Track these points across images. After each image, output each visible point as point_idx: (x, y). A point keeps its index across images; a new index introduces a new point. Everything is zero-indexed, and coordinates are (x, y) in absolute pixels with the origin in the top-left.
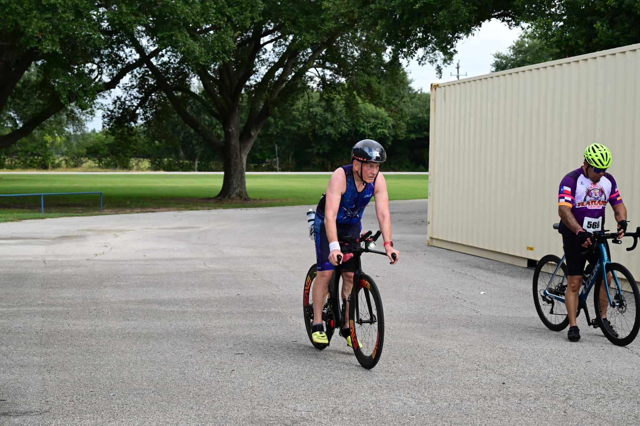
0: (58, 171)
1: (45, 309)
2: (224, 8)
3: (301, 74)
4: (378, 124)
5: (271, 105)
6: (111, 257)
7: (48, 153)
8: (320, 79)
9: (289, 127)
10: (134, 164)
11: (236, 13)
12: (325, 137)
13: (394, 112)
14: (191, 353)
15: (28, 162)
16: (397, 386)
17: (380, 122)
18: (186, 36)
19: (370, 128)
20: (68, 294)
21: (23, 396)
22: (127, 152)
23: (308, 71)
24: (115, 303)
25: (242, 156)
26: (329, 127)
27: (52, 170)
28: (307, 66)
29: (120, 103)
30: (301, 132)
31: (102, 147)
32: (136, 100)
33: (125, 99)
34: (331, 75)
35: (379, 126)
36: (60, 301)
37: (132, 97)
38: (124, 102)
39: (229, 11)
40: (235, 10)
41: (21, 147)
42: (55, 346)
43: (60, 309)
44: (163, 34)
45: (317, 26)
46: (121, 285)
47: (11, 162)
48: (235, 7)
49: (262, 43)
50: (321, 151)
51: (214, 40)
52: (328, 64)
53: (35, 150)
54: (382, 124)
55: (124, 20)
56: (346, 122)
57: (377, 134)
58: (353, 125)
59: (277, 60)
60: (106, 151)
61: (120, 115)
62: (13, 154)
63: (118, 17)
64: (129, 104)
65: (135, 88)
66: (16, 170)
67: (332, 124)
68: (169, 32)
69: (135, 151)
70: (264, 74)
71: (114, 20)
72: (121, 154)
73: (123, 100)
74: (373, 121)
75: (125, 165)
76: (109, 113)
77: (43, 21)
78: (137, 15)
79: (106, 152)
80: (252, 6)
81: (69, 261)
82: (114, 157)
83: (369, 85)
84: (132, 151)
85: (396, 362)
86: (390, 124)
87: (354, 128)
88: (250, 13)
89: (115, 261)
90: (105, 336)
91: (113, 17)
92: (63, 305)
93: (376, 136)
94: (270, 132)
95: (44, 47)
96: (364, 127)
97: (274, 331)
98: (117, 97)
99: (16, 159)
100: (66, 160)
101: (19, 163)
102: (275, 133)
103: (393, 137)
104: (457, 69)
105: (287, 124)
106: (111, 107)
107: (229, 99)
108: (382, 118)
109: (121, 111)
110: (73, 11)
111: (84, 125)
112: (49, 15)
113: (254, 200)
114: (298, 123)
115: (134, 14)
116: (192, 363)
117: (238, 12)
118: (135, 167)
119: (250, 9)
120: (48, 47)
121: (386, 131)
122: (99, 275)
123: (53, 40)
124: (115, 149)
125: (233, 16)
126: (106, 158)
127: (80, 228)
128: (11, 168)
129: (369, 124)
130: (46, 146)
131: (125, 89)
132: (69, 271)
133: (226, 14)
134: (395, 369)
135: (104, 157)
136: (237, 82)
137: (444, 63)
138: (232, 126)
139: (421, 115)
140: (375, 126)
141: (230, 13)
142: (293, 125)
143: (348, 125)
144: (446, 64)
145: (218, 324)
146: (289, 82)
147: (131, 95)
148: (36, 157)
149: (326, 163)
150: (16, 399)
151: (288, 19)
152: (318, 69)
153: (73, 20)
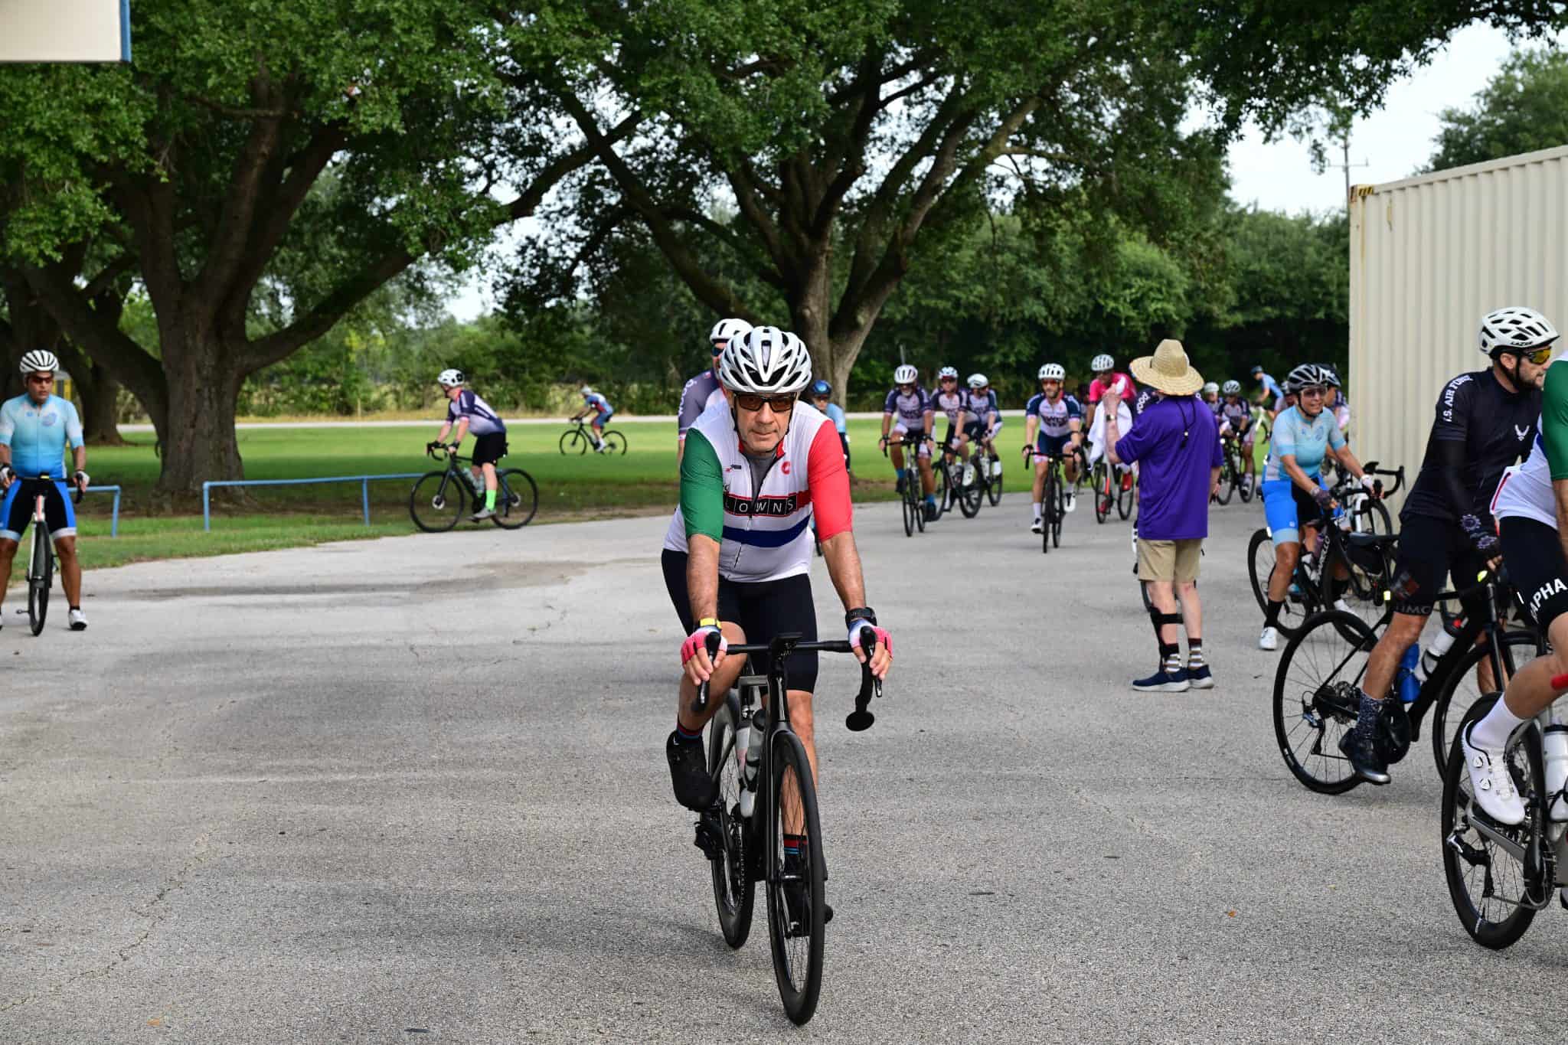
0: (379, 419)
1: (453, 774)
2: (799, 11)
3: (974, 170)
4: (1151, 289)
5: (905, 250)
6: (570, 635)
7: (353, 377)
8: (1021, 183)
9: (932, 302)
10: (558, 399)
11: (829, 24)
12: (1020, 325)
13: (1206, 260)
14: (858, 893)
15: (306, 398)
16: (1431, 984)
17: (1155, 285)
18: (709, 85)
19: (1132, 301)
20: (496, 733)
21: (469, 1019)
22: (543, 371)
23: (992, 163)
24: (621, 756)
25: (837, 375)
26: (1030, 300)
27: (363, 415)
28: (990, 150)
29: (534, 252)
30: (962, 313)
31: (482, 360)
32: (573, 244)
33: (546, 242)
34: (1046, 171)
35: (1152, 295)
36: (483, 754)
37: (564, 237)
38: (545, 251)
39: (811, 19)
40: (827, 16)
41: (287, 363)
42: (507, 875)
43: (489, 774)
44: (653, 81)
45: (1026, 53)
46: (619, 709)
47: (267, 398)
48: (827, 11)
49: (882, 97)
50: (1012, 359)
51: (778, 92)
52: (1040, 145)
53: (323, 368)
54: (1160, 291)
55: (556, 48)
56: (1071, 288)
57: (1149, 316)
58: (1090, 294)
59: (916, 138)
60: (492, 367)
61: (534, 282)
62: (271, 379)
63: (539, 41)
64: (557, 254)
65: (572, 212)
66: (279, 418)
67: (1037, 293)
68: (669, 75)
69: (560, 368)
70: (887, 172)
71: (532, 49)
72: (527, 376)
73: (540, 244)
74: (1138, 282)
75: (536, 401)
76: (509, 277)
77: (360, 55)
78: (586, 35)
79: (489, 372)
80: (870, 8)
81: (471, 646)
82: (511, 382)
83: (1150, 192)
84: (552, 366)
85: (1399, 913)
86: (1180, 291)
87: (1091, 301)
88: (864, 24)
89: (585, 645)
90: (624, 847)
91: (528, 40)
92: (492, 763)
93: (1147, 320)
94: (885, 316)
95: (361, 118)
96: (1116, 299)
97: (1048, 828)
98: (528, 238)
99: (278, 390)
100: (396, 392)
101: (285, 402)
102: (899, 317)
103: (1188, 320)
104: (1343, 152)
105: (927, 295)
106: (514, 262)
107: (803, 235)
108: (1161, 276)
109: (537, 271)
110: (430, 28)
111: (442, 306)
112: (374, 40)
113: (867, 482)
114: (955, 292)
115: (578, 32)
116: (870, 921)
117: (833, 23)
118: (561, 407)
119: (862, 16)
120: (372, 119)
121: (1171, 308)
122: (558, 683)
123: (384, 101)
124: (513, 363)
125: (820, 31)
126: (492, 386)
127: (473, 561)
128: (264, 413)
129: (1127, 292)
130: (348, 359)
131: (547, 217)
132: (477, 671)
133: (804, 30)
134: (1404, 933)
135: (488, 384)
136: (822, 194)
137: (1330, 135)
138: (811, 301)
139: (1255, 266)
140: (1143, 295)
141: (814, 25)
142: (940, 296)
143: (1078, 295)
144: (1334, 138)
145: (899, 811)
146: (949, 190)
147: (560, 231)
148: (325, 387)
149: (1025, 388)
150: (452, 1025)
151: (955, 38)
152: (1014, 157)
153: (431, 50)
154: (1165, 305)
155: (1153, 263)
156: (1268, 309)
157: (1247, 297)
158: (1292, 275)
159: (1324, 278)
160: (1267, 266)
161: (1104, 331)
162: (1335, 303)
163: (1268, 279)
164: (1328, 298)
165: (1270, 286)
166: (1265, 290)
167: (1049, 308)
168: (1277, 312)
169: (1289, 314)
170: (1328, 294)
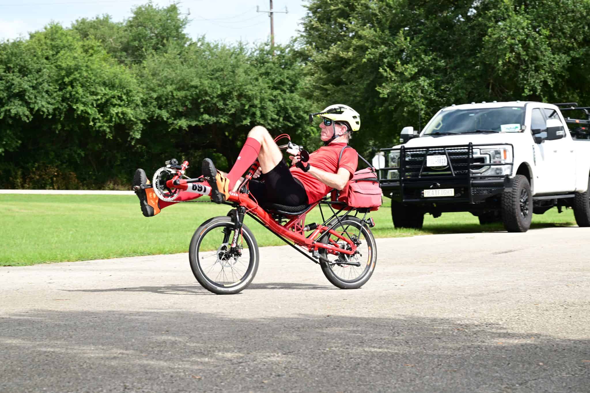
154: (125, 109)
155: (115, 76)
156: (206, 116)
157: (190, 106)
158: (225, 89)
159: (250, 93)
160: (206, 82)
161: (76, 129)
162: (258, 113)
163: (206, 93)
164: (254, 110)
165: (208, 98)
166: (204, 102)
167: (31, 110)
168: (214, 119)
169: (222, 120)
170: (253, 106)
